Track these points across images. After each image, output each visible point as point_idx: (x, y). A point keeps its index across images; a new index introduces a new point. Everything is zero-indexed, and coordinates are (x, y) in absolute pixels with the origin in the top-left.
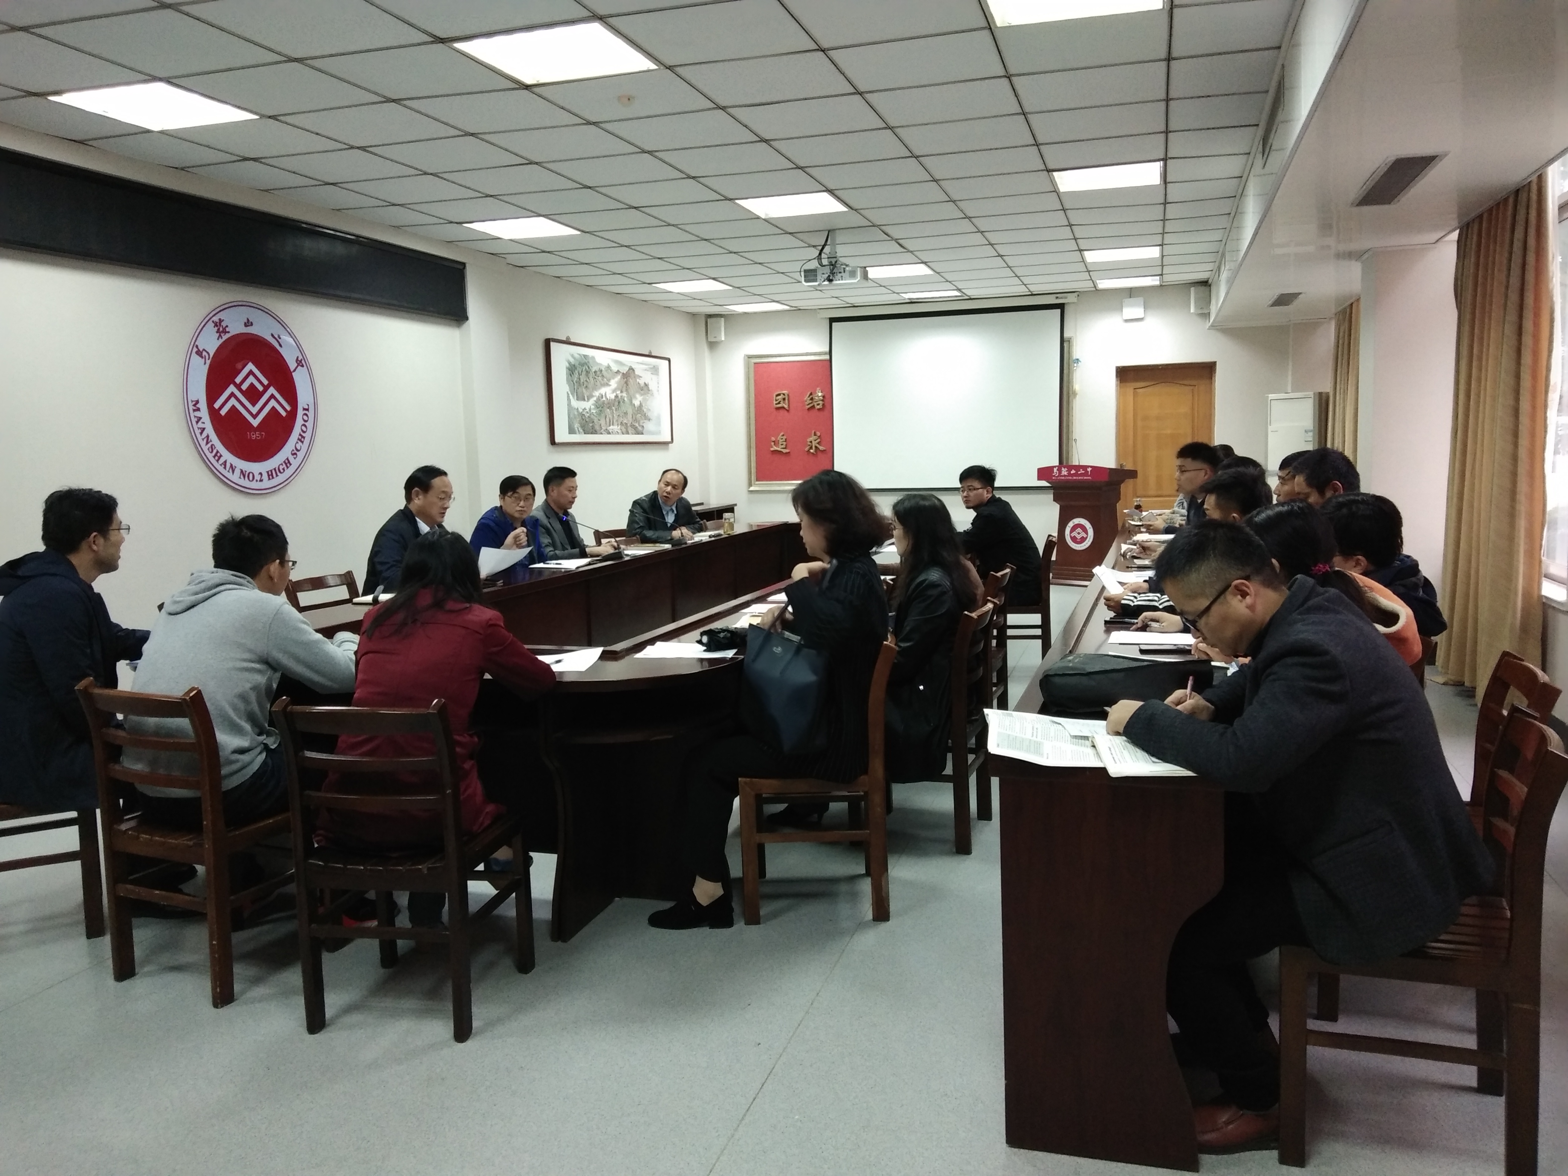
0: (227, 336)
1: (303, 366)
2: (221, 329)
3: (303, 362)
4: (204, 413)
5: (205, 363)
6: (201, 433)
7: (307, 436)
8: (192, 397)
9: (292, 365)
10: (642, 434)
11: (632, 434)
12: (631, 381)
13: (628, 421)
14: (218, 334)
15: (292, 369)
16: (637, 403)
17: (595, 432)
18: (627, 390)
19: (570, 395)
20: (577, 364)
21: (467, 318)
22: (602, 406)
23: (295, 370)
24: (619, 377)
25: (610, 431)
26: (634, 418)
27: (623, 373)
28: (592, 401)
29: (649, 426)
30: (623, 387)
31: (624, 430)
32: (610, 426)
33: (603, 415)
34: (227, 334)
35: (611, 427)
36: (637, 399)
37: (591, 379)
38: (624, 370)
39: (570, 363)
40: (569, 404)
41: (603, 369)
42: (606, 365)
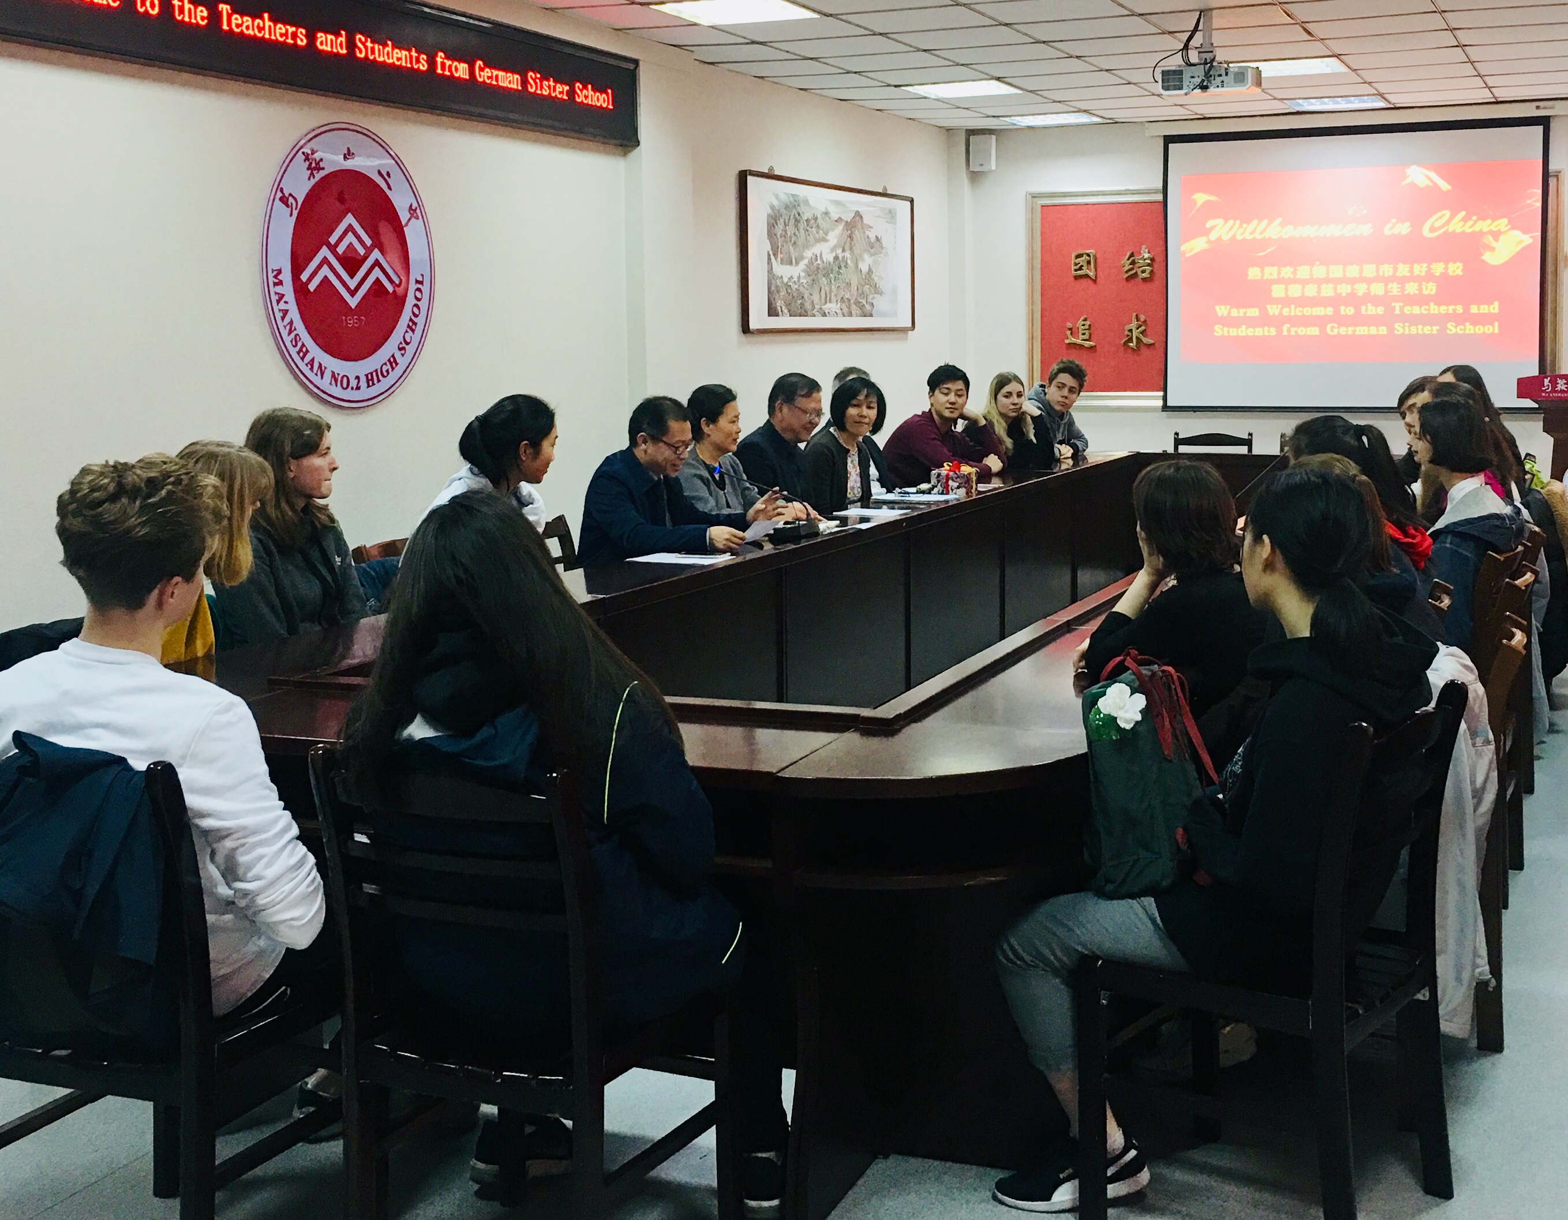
0: (322, 173)
1: (417, 218)
2: (314, 165)
3: (418, 211)
4: (288, 289)
5: (291, 215)
6: (283, 318)
7: (420, 321)
8: (273, 265)
9: (404, 216)
10: (871, 315)
11: (857, 316)
12: (857, 234)
13: (851, 295)
14: (309, 172)
15: (404, 223)
16: (864, 267)
17: (804, 314)
18: (851, 249)
19: (772, 257)
20: (783, 211)
21: (637, 143)
22: (816, 271)
23: (407, 225)
24: (841, 227)
25: (826, 312)
26: (860, 292)
27: (847, 222)
28: (803, 265)
29: (881, 303)
30: (845, 243)
31: (845, 310)
32: (826, 302)
33: (816, 288)
34: (321, 171)
35: (828, 305)
36: (863, 260)
37: (802, 231)
38: (848, 217)
39: (772, 207)
40: (770, 270)
41: (819, 216)
42: (824, 210)
